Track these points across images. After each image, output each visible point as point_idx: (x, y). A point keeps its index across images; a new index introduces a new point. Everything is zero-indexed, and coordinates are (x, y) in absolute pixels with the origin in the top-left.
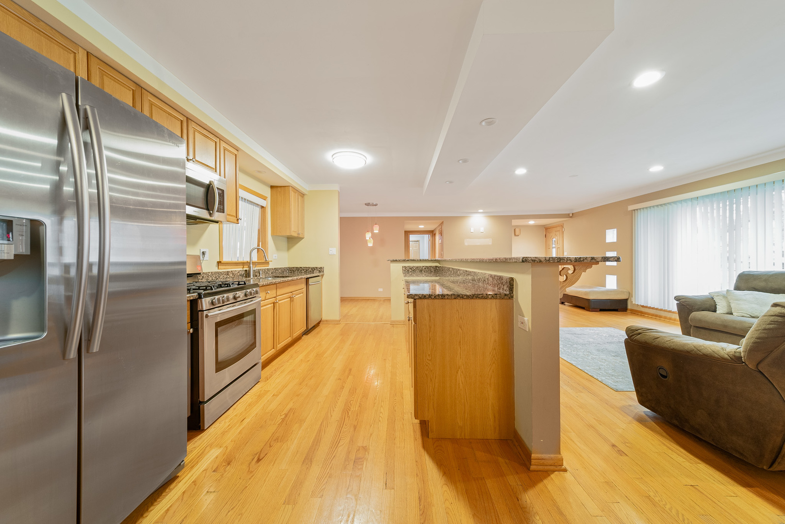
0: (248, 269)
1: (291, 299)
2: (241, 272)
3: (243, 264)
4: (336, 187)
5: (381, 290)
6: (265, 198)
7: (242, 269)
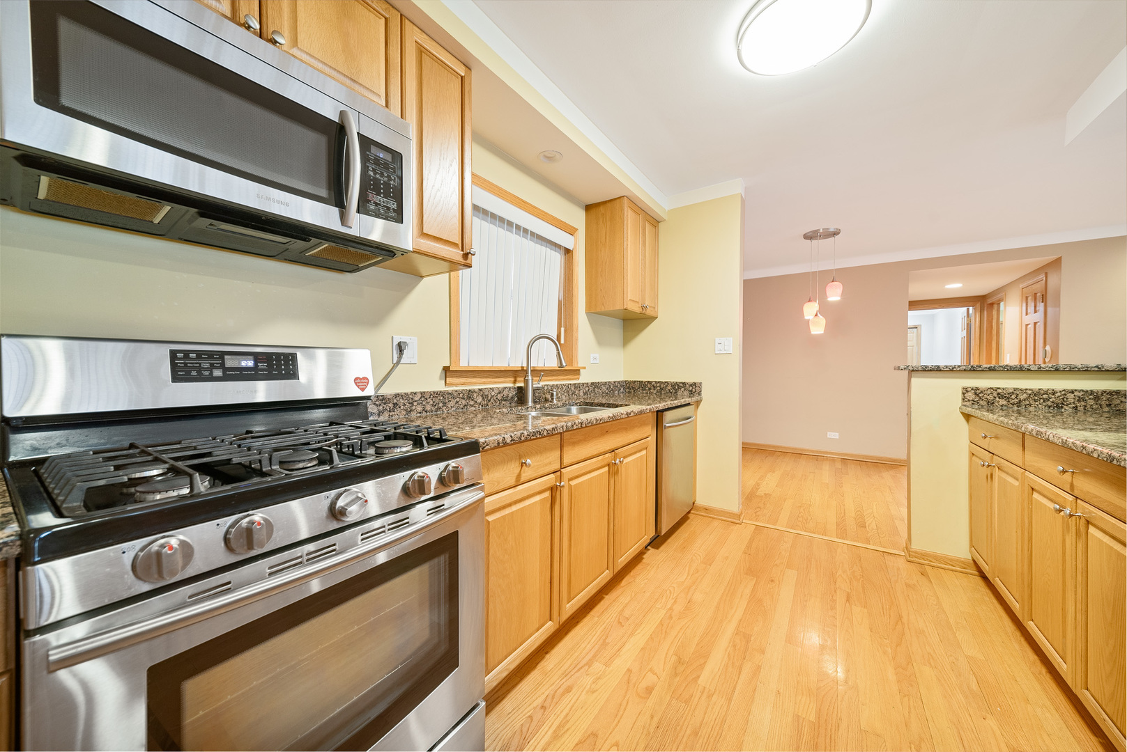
0: (522, 385)
1: (613, 469)
2: (505, 393)
3: (515, 373)
4: (736, 187)
5: (833, 435)
6: (571, 231)
7: (511, 385)
